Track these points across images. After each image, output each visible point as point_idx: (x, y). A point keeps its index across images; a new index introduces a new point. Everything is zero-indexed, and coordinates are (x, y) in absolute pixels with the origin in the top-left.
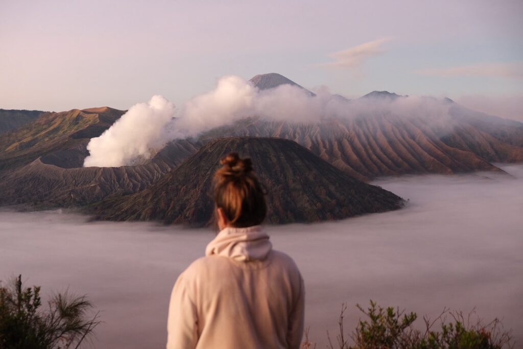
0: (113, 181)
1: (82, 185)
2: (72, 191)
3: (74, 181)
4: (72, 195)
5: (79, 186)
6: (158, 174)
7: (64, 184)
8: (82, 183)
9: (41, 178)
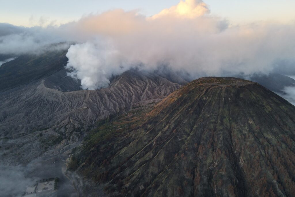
0: (98, 101)
1: (77, 106)
2: (71, 115)
3: (70, 103)
4: (71, 120)
5: (74, 108)
6: (125, 92)
7: (63, 105)
8: (76, 105)
9: (45, 101)
